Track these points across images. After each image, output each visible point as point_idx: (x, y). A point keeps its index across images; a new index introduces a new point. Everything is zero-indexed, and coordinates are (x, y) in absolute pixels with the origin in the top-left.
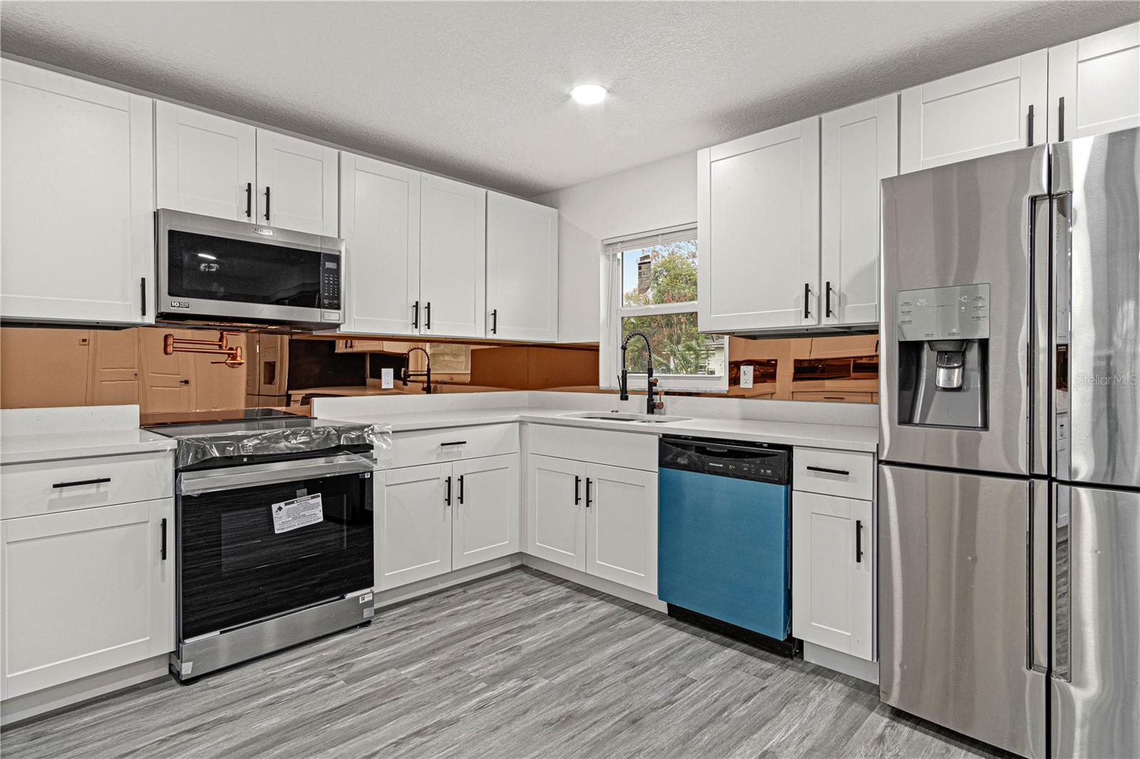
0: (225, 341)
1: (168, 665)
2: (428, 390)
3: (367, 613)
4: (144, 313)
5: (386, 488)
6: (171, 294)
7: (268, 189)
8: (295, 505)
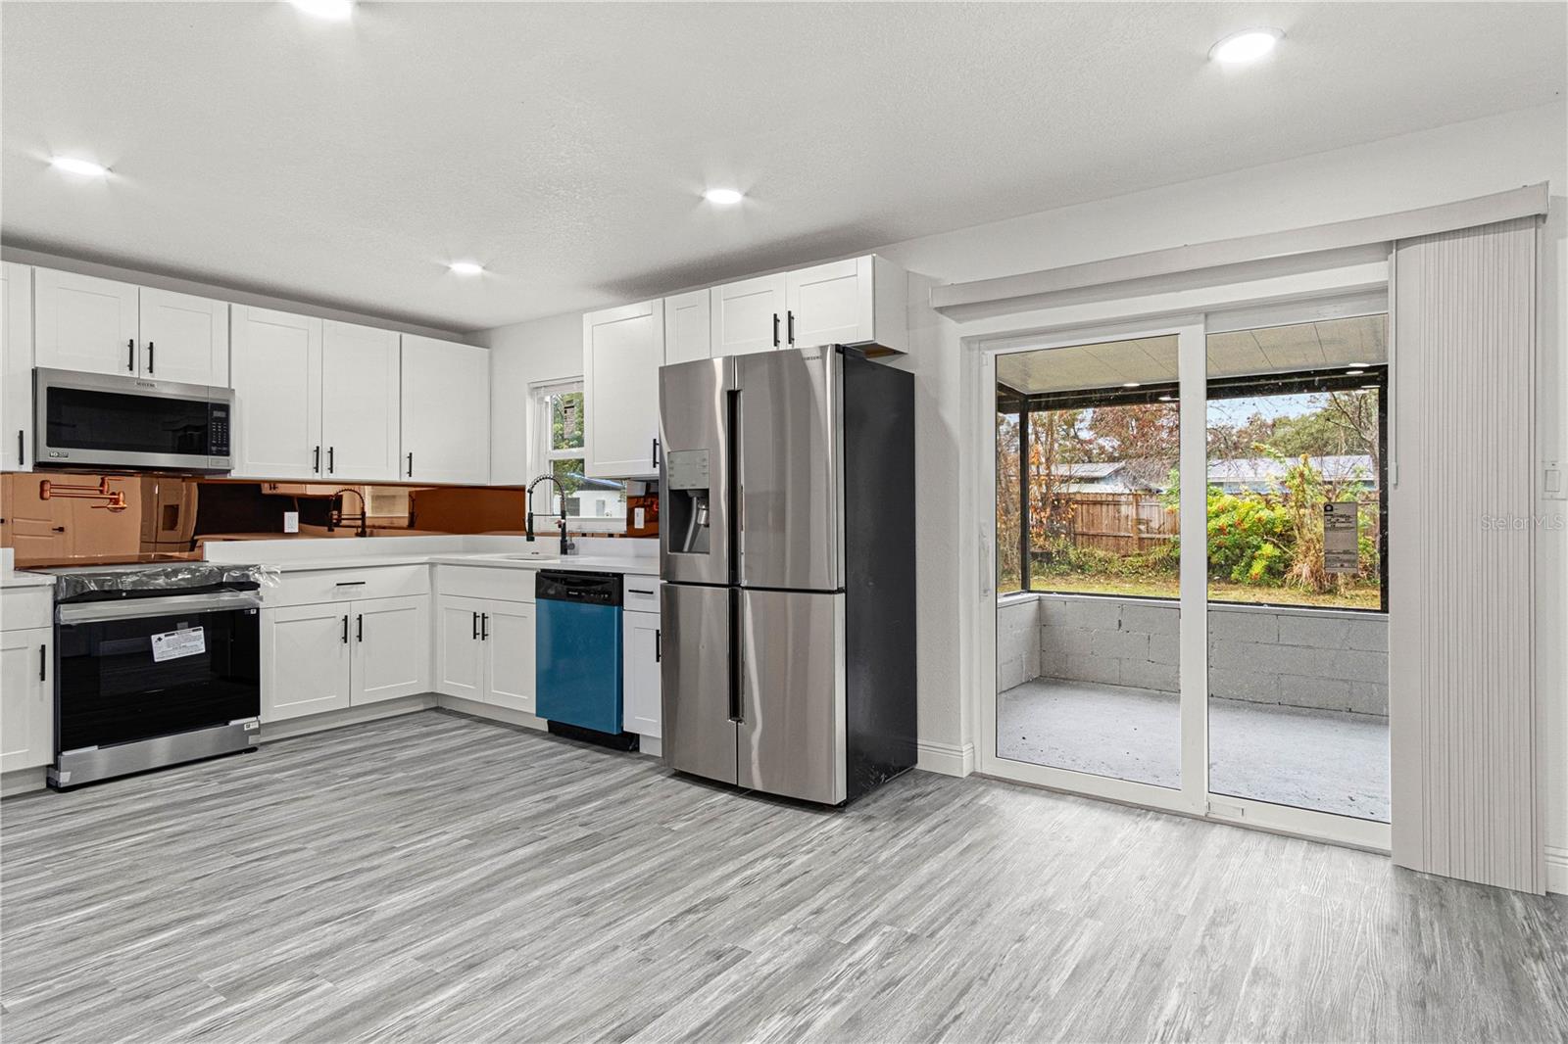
0: (106, 486)
1: (45, 780)
2: (362, 534)
3: (252, 740)
4: (22, 463)
5: (275, 626)
6: (50, 444)
7: (151, 344)
8: (176, 636)
